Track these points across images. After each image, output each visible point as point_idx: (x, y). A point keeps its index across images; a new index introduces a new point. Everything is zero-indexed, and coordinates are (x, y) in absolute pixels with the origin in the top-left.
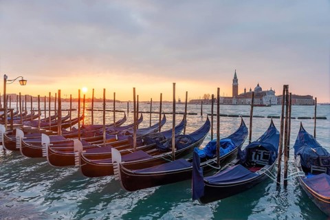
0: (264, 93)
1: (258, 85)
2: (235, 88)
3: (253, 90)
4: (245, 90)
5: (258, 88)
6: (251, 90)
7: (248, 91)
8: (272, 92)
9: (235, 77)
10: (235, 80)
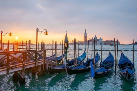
0: (98, 40)
1: (95, 36)
2: (86, 37)
3: (93, 38)
4: (90, 38)
5: (96, 38)
6: (92, 38)
7: (91, 39)
8: (101, 39)
9: (86, 33)
10: (86, 34)
